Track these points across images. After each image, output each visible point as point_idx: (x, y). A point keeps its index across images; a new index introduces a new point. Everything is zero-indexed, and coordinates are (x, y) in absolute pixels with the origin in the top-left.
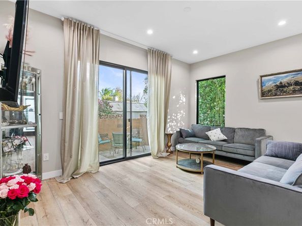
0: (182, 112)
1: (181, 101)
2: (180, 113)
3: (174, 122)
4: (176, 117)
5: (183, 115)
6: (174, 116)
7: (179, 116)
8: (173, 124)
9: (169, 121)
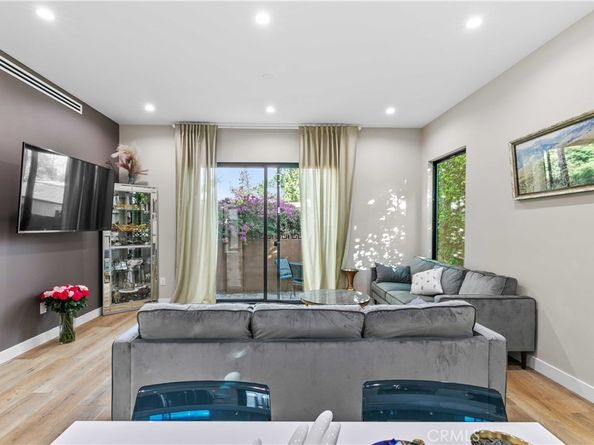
0: (396, 230)
1: (393, 209)
2: (391, 233)
3: (372, 249)
4: (378, 239)
5: (399, 235)
6: (372, 238)
7: (386, 239)
8: (368, 254)
9: (357, 247)
